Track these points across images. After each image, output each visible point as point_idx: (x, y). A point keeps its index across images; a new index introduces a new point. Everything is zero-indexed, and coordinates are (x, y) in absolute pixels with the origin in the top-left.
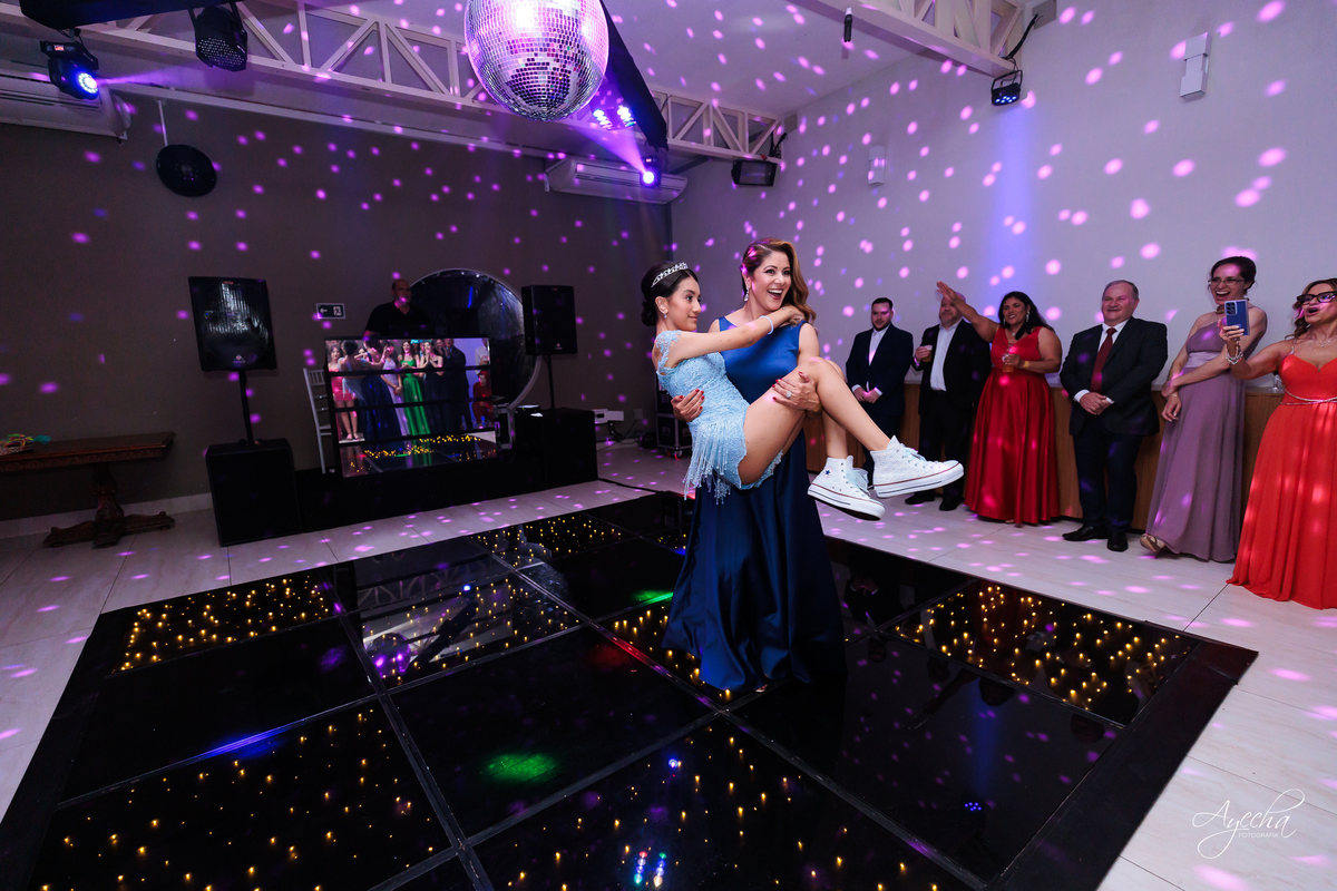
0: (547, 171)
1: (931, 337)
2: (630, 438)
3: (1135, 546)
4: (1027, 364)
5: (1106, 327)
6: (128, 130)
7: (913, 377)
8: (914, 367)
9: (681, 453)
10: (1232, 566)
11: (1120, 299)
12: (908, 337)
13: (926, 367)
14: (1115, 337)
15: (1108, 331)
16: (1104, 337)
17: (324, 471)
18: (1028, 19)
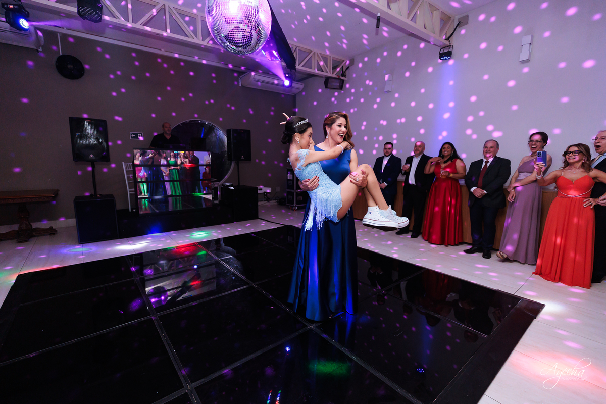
0: (240, 77)
1: (410, 160)
2: (274, 200)
3: (494, 256)
4: (452, 175)
5: (485, 160)
6: (43, 47)
7: (401, 178)
8: (402, 173)
9: (296, 208)
10: (535, 267)
11: (491, 148)
12: (400, 160)
13: (407, 174)
14: (488, 164)
15: (486, 162)
16: (484, 164)
17: (130, 211)
18: (456, 23)
